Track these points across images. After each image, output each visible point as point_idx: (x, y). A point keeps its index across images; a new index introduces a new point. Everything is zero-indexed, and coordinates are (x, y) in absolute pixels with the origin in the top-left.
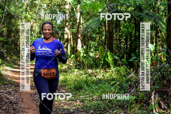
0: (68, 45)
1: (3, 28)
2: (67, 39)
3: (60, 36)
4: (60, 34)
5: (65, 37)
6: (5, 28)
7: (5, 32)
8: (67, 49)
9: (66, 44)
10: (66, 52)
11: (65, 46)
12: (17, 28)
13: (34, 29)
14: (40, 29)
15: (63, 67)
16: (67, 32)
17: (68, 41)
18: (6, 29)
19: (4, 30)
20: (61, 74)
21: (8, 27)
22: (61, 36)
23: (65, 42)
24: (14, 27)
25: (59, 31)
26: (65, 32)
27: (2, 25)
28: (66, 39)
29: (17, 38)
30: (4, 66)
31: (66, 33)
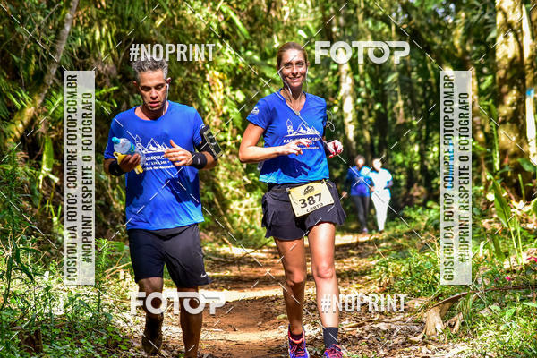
0: (521, 101)
1: (91, 25)
2: (512, 62)
3: (457, 43)
4: (460, 31)
5: (499, 55)
6: (101, 26)
7: (103, 49)
8: (522, 132)
9: (511, 98)
10: (515, 155)
11: (505, 110)
12: (180, 17)
13: (286, 18)
14: (324, 9)
15: (507, 255)
16: (513, 17)
17: (523, 76)
18: (110, 30)
19: (98, 37)
20: (509, 313)
21: (122, 21)
22: (464, 42)
23: (505, 88)
24: (156, 15)
25: (448, 13)
26: (500, 18)
27: (78, 8)
28: (505, 62)
29: (185, 85)
30: (116, 276)
31: (509, 26)
